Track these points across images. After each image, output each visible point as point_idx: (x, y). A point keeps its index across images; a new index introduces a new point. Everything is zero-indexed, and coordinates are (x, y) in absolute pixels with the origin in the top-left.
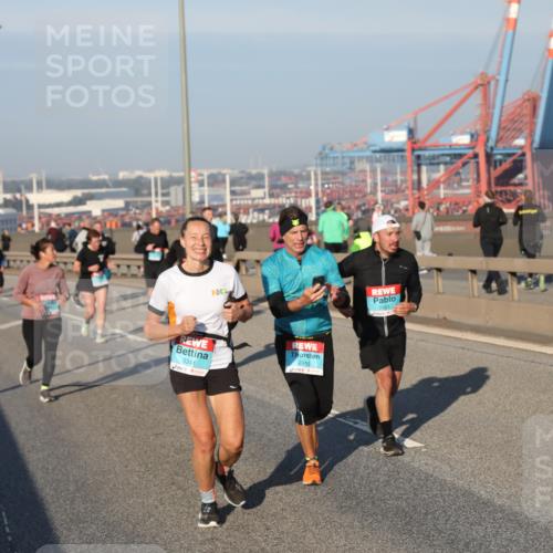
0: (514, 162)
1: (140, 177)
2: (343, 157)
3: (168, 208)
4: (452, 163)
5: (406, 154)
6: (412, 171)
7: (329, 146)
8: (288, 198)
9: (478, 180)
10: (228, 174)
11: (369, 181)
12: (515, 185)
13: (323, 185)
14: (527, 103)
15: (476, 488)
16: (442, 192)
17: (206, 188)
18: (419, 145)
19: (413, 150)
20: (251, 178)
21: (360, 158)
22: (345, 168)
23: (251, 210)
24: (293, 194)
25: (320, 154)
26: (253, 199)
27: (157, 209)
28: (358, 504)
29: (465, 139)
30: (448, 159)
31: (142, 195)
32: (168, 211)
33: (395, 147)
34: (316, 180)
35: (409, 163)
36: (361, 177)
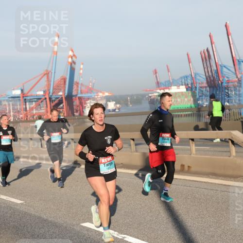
0: (59, 100)
5: (21, 98)
6: (23, 104)
9: (47, 107)
11: (8, 108)
12: (60, 108)
14: (62, 80)
16: (34, 112)
18: (25, 95)
19: (23, 97)
21: (4, 100)
29: (42, 93)
30: (36, 100)
33: (17, 96)
35: (22, 102)
36: (4, 107)
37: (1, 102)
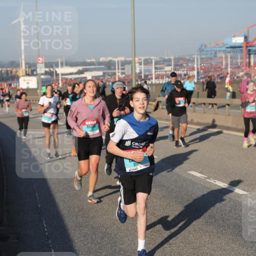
1: (111, 60)
2: (211, 51)
3: (124, 76)
5: (243, 49)
6: (246, 58)
7: (204, 45)
8: (183, 71)
10: (154, 59)
11: (224, 62)
13: (201, 64)
17: (143, 66)
18: (250, 44)
19: (247, 47)
20: (165, 61)
21: (220, 51)
22: (212, 56)
23: (165, 77)
24: (186, 69)
25: (200, 49)
26: (166, 72)
27: (118, 76)
28: (215, 221)
31: (112, 69)
32: (124, 77)
33: (237, 45)
34: (197, 62)
35: (244, 53)
36: (220, 61)
37: (216, 53)
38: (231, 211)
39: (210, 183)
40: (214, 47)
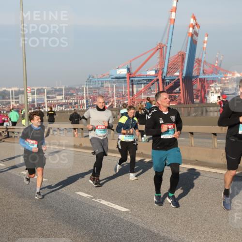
0: (174, 83)
1: (5, 90)
2: (98, 81)
3: (18, 104)
4: (148, 84)
5: (126, 79)
6: (130, 87)
7: (92, 76)
8: (73, 100)
10: (46, 89)
11: (110, 92)
12: (175, 93)
13: (89, 93)
14: (180, 57)
15: (152, 229)
16: (143, 96)
17: (36, 95)
18: (132, 75)
19: (130, 78)
20: (56, 90)
21: (106, 82)
22: (99, 86)
23: (56, 106)
24: (76, 98)
25: (88, 79)
26: (58, 100)
27: (13, 105)
28: (99, 238)
29: (153, 73)
30: (145, 81)
31: (7, 99)
32: (18, 106)
33: (122, 76)
34: (86, 91)
35: (128, 84)
36: (107, 90)
37: (102, 83)
38: (113, 227)
39: (95, 202)
40: (100, 78)
